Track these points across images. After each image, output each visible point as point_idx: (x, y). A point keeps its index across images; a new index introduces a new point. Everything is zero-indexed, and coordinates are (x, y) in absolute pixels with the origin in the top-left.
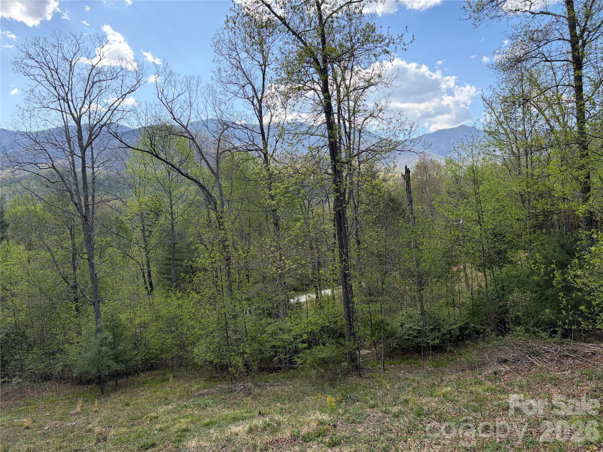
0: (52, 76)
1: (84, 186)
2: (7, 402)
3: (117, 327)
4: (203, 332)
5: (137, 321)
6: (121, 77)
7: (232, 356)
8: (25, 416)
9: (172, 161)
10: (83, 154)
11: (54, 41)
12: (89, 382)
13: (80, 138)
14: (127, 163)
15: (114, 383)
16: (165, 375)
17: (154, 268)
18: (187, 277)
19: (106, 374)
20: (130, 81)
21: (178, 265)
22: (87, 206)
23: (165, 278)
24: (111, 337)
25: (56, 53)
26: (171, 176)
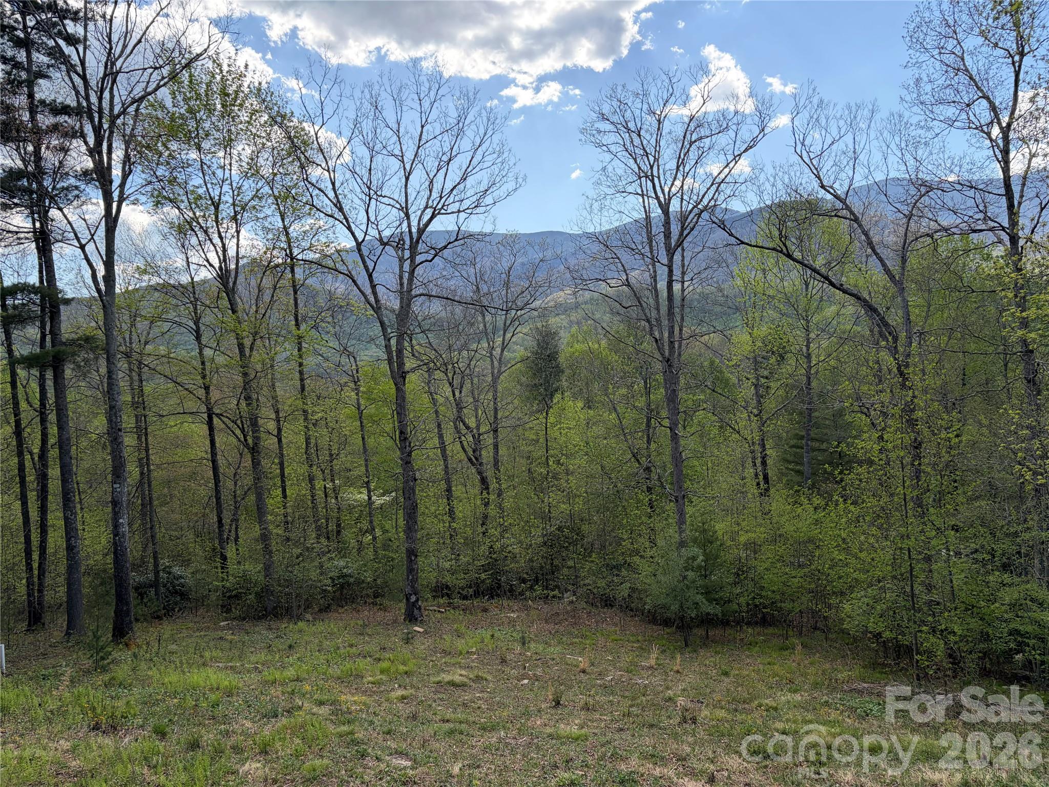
0: (632, 142)
1: (669, 311)
2: (557, 627)
3: (711, 543)
4: (863, 577)
5: (743, 539)
6: (734, 127)
7: (921, 631)
8: (580, 653)
9: (814, 262)
10: (671, 260)
11: (635, 86)
12: (667, 623)
13: (668, 235)
14: (736, 271)
15: (704, 633)
16: (787, 639)
17: (771, 451)
18: (836, 472)
19: (693, 616)
20: (748, 132)
21: (814, 450)
22: (672, 343)
23: (792, 470)
24: (701, 558)
25: (639, 106)
26: (810, 290)
